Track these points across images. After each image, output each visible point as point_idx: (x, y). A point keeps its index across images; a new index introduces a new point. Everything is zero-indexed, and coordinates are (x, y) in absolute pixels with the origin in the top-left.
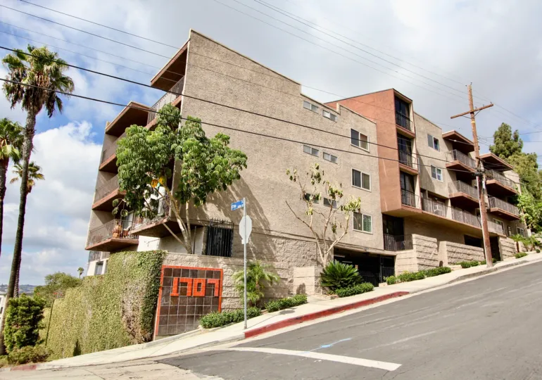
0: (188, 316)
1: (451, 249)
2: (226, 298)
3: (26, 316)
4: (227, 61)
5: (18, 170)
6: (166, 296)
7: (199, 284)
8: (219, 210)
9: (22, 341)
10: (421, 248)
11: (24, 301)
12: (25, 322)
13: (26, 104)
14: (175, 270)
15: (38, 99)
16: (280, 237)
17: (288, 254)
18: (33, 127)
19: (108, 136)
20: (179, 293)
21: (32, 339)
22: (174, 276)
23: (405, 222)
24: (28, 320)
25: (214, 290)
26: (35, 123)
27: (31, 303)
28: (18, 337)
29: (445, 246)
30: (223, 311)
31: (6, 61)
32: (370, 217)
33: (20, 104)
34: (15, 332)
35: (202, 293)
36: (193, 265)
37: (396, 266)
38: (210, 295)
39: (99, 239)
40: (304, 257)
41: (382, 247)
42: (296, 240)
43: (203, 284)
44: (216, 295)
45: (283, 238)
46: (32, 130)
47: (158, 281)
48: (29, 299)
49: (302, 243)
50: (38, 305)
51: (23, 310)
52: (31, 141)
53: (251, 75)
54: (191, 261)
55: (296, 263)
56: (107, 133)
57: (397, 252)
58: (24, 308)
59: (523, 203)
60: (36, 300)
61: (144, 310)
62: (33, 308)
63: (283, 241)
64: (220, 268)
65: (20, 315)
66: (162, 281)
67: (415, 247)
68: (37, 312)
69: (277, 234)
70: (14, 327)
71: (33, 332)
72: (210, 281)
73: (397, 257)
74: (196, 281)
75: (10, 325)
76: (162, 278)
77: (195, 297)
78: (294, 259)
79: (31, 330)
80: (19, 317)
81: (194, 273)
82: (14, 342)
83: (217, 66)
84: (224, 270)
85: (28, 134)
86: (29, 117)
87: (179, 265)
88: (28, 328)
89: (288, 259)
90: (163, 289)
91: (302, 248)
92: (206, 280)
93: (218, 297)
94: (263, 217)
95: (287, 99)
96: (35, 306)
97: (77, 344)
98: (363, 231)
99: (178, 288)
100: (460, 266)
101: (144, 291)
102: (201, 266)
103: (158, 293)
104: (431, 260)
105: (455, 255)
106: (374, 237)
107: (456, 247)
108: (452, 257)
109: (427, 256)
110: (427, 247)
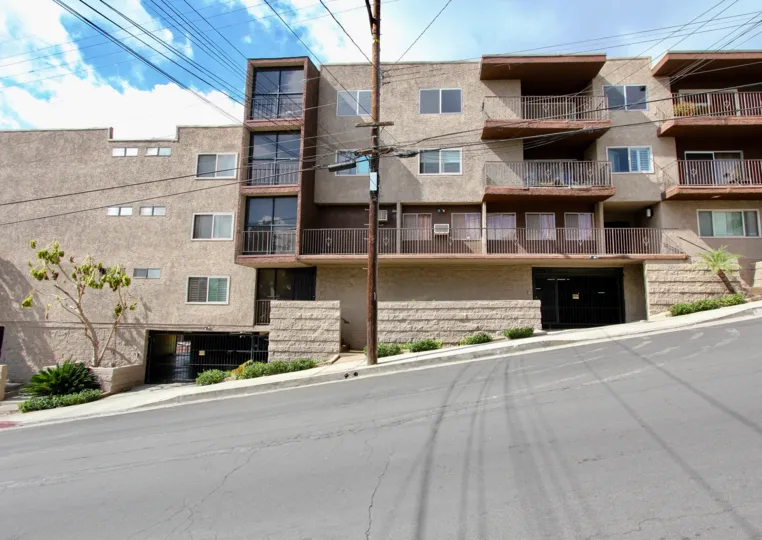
1: (386, 315)
10: (285, 324)
23: (319, 272)
32: (225, 280)
41: (251, 321)
67: (271, 322)
98: (207, 302)
104: (314, 341)
105: (404, 326)
106: (230, 309)
107: (411, 309)
108: (392, 332)
109: (301, 335)
110: (306, 319)
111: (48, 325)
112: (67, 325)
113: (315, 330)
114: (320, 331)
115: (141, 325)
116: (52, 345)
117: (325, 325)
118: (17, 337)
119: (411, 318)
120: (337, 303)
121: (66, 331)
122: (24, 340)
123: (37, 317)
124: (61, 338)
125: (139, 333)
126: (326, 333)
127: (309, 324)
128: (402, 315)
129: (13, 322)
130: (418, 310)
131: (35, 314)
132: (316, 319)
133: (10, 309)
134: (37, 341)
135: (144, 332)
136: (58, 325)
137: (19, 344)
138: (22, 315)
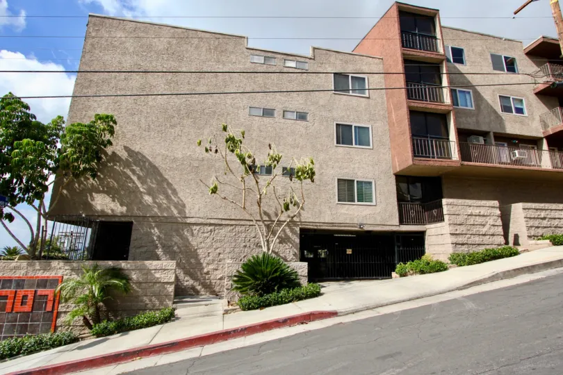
1: (532, 214)
2: (65, 312)
4: (136, 35)
7: (25, 297)
8: (114, 201)
10: (460, 219)
16: (206, 224)
17: (218, 245)
23: (444, 181)
25: (46, 303)
29: (521, 210)
30: (60, 329)
32: (370, 183)
35: (27, 308)
36: (20, 274)
37: (426, 246)
38: (40, 309)
40: (245, 246)
41: (396, 221)
42: (232, 225)
43: (30, 296)
44: (49, 309)
45: (211, 225)
49: (243, 228)
53: (169, 43)
54: (16, 269)
55: (230, 256)
57: (428, 226)
64: (59, 275)
67: (446, 217)
72: (41, 291)
73: (427, 234)
74: (21, 293)
78: (228, 250)
81: (20, 283)
83: (120, 44)
84: (65, 277)
89: (218, 251)
91: (243, 235)
92: (36, 291)
93: (52, 312)
94: (176, 200)
95: (224, 58)
98: (356, 203)
100: (548, 241)
102: (31, 275)
104: (484, 235)
105: (545, 223)
106: (378, 209)
107: (548, 210)
108: (538, 227)
109: (475, 230)
110: (476, 215)
111: (189, 221)
112: (212, 221)
113: (484, 225)
114: (487, 226)
115: (295, 223)
116: (194, 243)
117: (491, 222)
118: (149, 234)
119: (549, 217)
120: (496, 203)
121: (212, 227)
122: (158, 237)
123: (175, 212)
124: (206, 235)
125: (292, 231)
126: (492, 227)
127: (479, 220)
128: (543, 214)
129: (144, 217)
130: (551, 210)
131: (173, 208)
132: (484, 216)
133: (141, 202)
134: (176, 239)
135: (298, 230)
136: (201, 221)
137: (153, 241)
138: (156, 210)
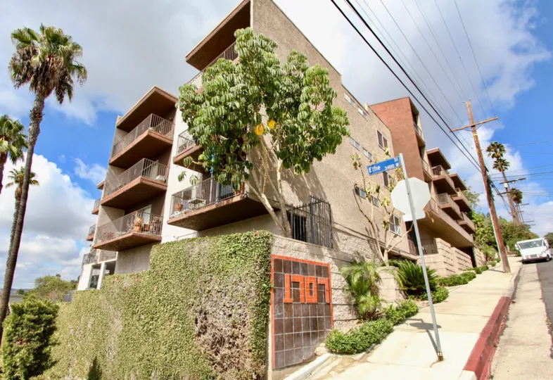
0: (304, 334)
2: (336, 305)
3: (33, 328)
5: (14, 176)
6: (279, 302)
7: (311, 285)
9: (28, 365)
10: (444, 253)
11: (31, 306)
12: (32, 336)
13: (34, 85)
14: (285, 261)
15: (48, 80)
16: (344, 232)
18: (41, 110)
19: (118, 130)
20: (292, 299)
21: (42, 361)
22: (285, 272)
24: (37, 335)
25: (325, 293)
26: (43, 106)
27: (42, 311)
28: (22, 359)
31: (15, 36)
32: (398, 219)
33: (27, 85)
34: (17, 352)
35: (314, 299)
36: (302, 257)
38: (322, 301)
39: (110, 236)
41: (408, 250)
42: (355, 237)
43: (314, 286)
44: (327, 301)
45: (346, 233)
46: (40, 114)
47: (268, 278)
48: (39, 305)
49: (359, 240)
50: (50, 314)
51: (30, 320)
52: (38, 126)
54: (299, 250)
56: (118, 127)
58: (32, 317)
59: (478, 219)
60: (49, 305)
61: (255, 327)
62: (45, 317)
63: (346, 236)
64: (326, 262)
65: (26, 326)
66: (272, 278)
67: (438, 252)
68: (50, 322)
69: (341, 228)
70: (17, 345)
71: (44, 352)
72: (320, 280)
74: (308, 280)
75: (10, 341)
76: (272, 273)
77: (308, 304)
79: (41, 348)
80: (25, 330)
81: (305, 268)
82: (16, 367)
84: (331, 266)
85: (35, 117)
86: (37, 100)
87: (288, 255)
88: (36, 345)
90: (275, 291)
91: (360, 247)
92: (317, 279)
93: (329, 304)
96: (47, 314)
97: (95, 362)
98: (396, 233)
99: (291, 290)
101: (253, 294)
102: (310, 259)
103: (269, 298)
